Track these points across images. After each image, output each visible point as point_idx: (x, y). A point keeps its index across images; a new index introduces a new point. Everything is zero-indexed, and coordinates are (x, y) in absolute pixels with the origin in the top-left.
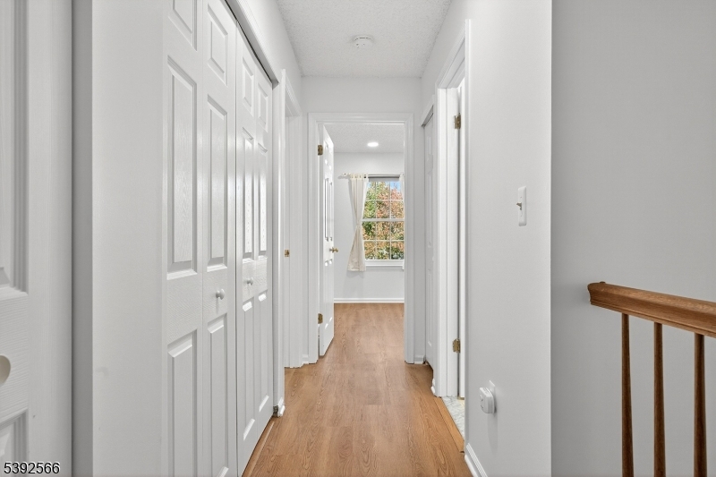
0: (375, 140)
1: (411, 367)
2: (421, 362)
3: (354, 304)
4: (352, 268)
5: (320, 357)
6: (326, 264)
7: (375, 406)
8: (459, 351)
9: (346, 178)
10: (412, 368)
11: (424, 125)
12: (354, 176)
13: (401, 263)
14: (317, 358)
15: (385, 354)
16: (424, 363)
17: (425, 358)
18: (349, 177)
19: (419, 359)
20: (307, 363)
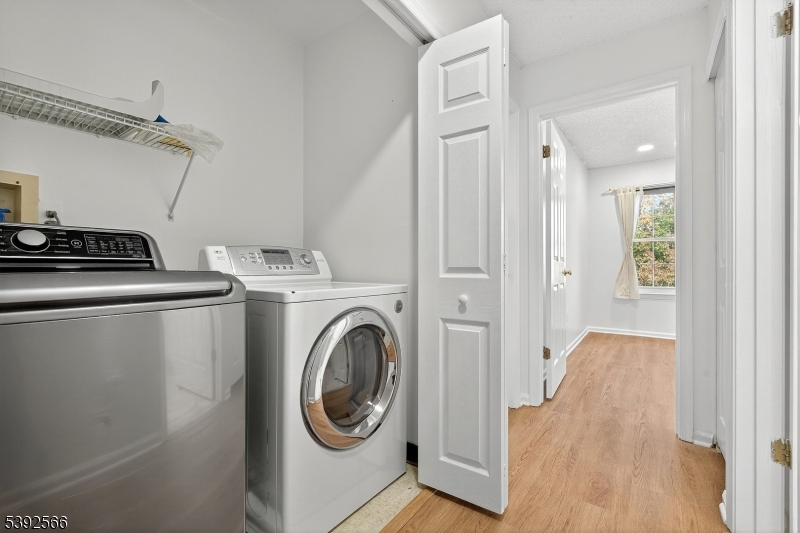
0: (647, 141)
1: (687, 448)
2: (709, 445)
3: (622, 336)
4: (618, 295)
5: (546, 400)
6: (555, 289)
7: (597, 509)
8: (789, 464)
9: (611, 194)
10: (688, 450)
11: (712, 79)
12: (622, 191)
13: (671, 291)
14: (541, 400)
15: (644, 415)
16: (714, 446)
17: (715, 438)
18: (615, 192)
19: (705, 439)
20: (528, 404)
